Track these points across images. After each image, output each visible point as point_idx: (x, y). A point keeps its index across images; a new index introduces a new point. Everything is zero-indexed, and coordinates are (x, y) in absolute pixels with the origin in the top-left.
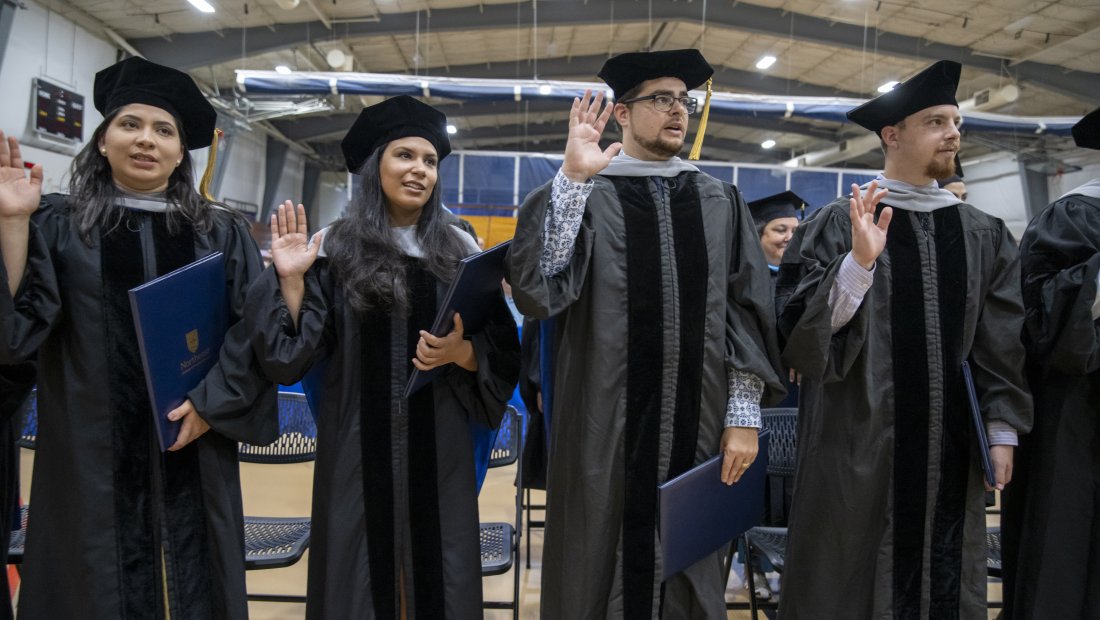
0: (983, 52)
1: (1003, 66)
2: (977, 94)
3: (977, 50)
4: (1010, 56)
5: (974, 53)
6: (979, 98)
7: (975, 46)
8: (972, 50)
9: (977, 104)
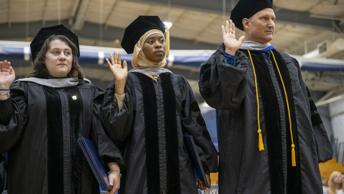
0: (318, 15)
1: (334, 24)
2: (319, 45)
3: (313, 14)
4: (339, 17)
5: (312, 16)
6: (320, 48)
7: (312, 11)
8: (310, 13)
9: (320, 52)
